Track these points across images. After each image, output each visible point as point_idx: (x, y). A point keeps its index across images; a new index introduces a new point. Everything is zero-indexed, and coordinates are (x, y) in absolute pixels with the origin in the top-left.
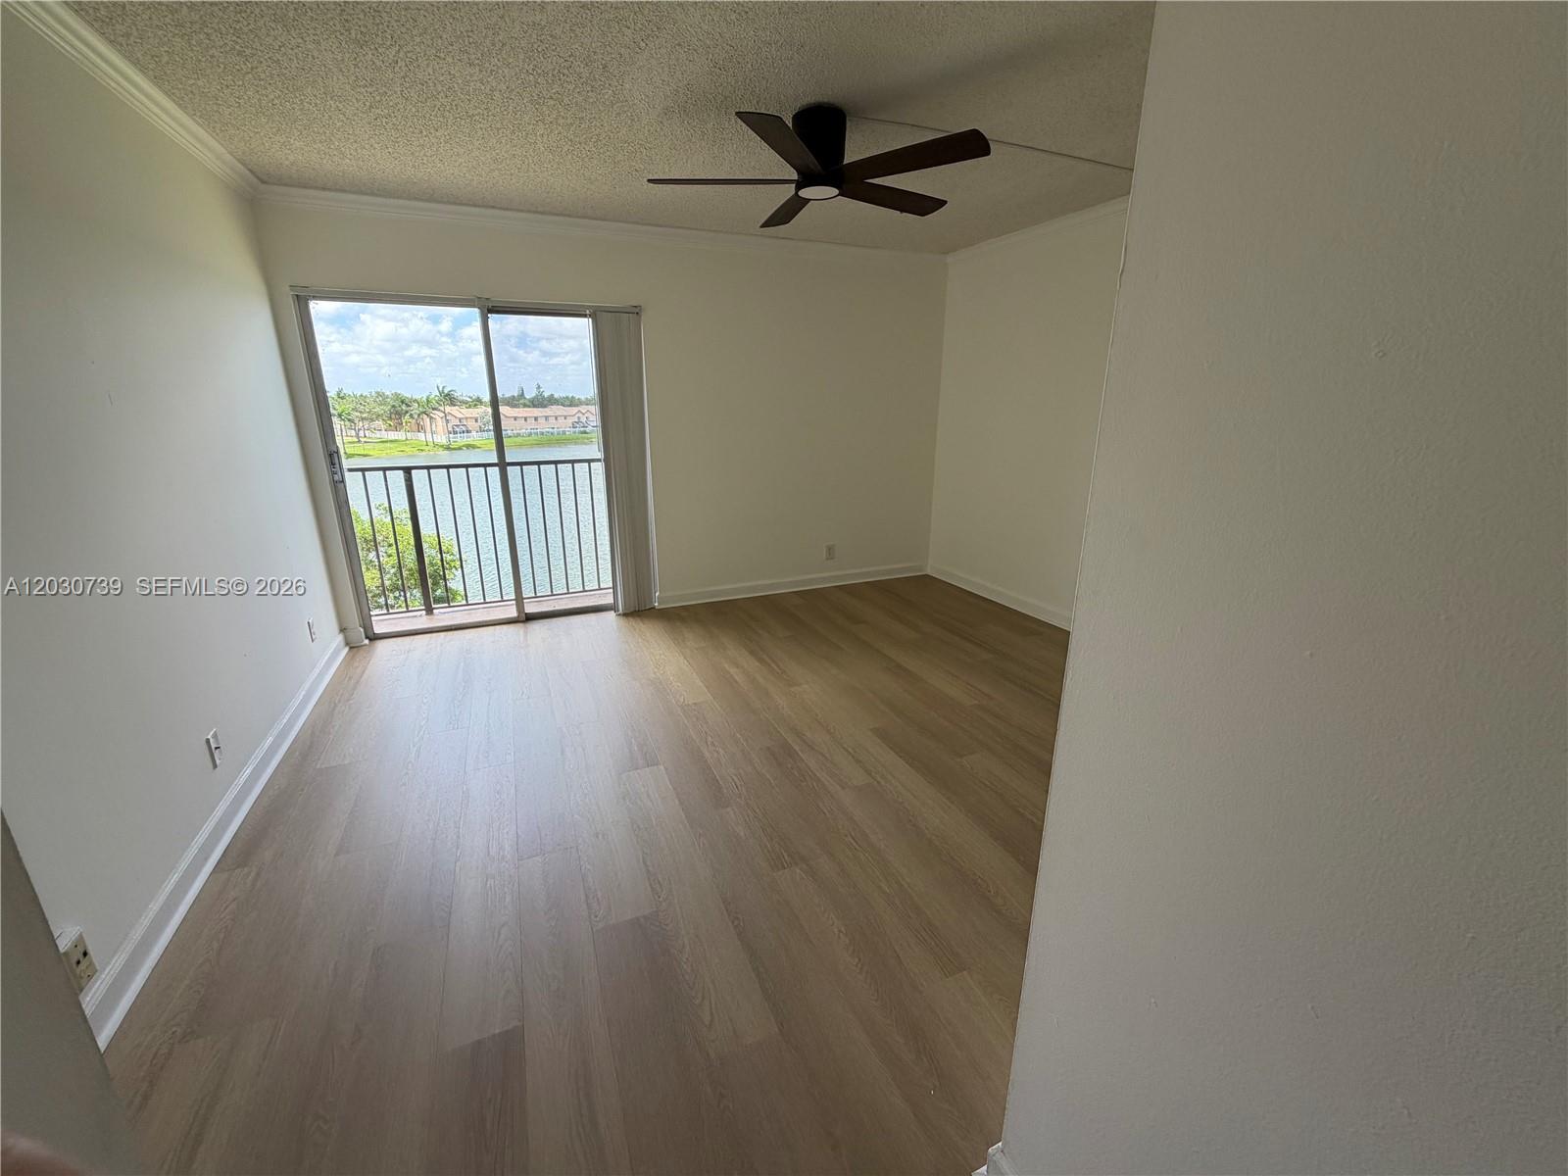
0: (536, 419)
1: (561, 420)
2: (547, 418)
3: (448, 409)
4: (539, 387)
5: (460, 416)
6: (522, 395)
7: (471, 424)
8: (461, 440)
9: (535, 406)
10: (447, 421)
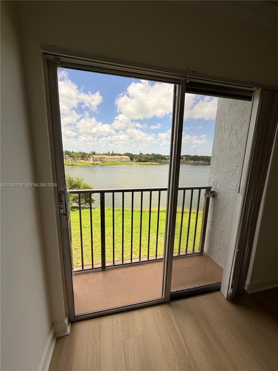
0: (112, 158)
1: (117, 159)
2: (114, 158)
3: (94, 156)
4: (113, 151)
5: (96, 157)
6: (109, 153)
7: (98, 159)
8: (95, 162)
9: (112, 156)
10: (93, 158)
